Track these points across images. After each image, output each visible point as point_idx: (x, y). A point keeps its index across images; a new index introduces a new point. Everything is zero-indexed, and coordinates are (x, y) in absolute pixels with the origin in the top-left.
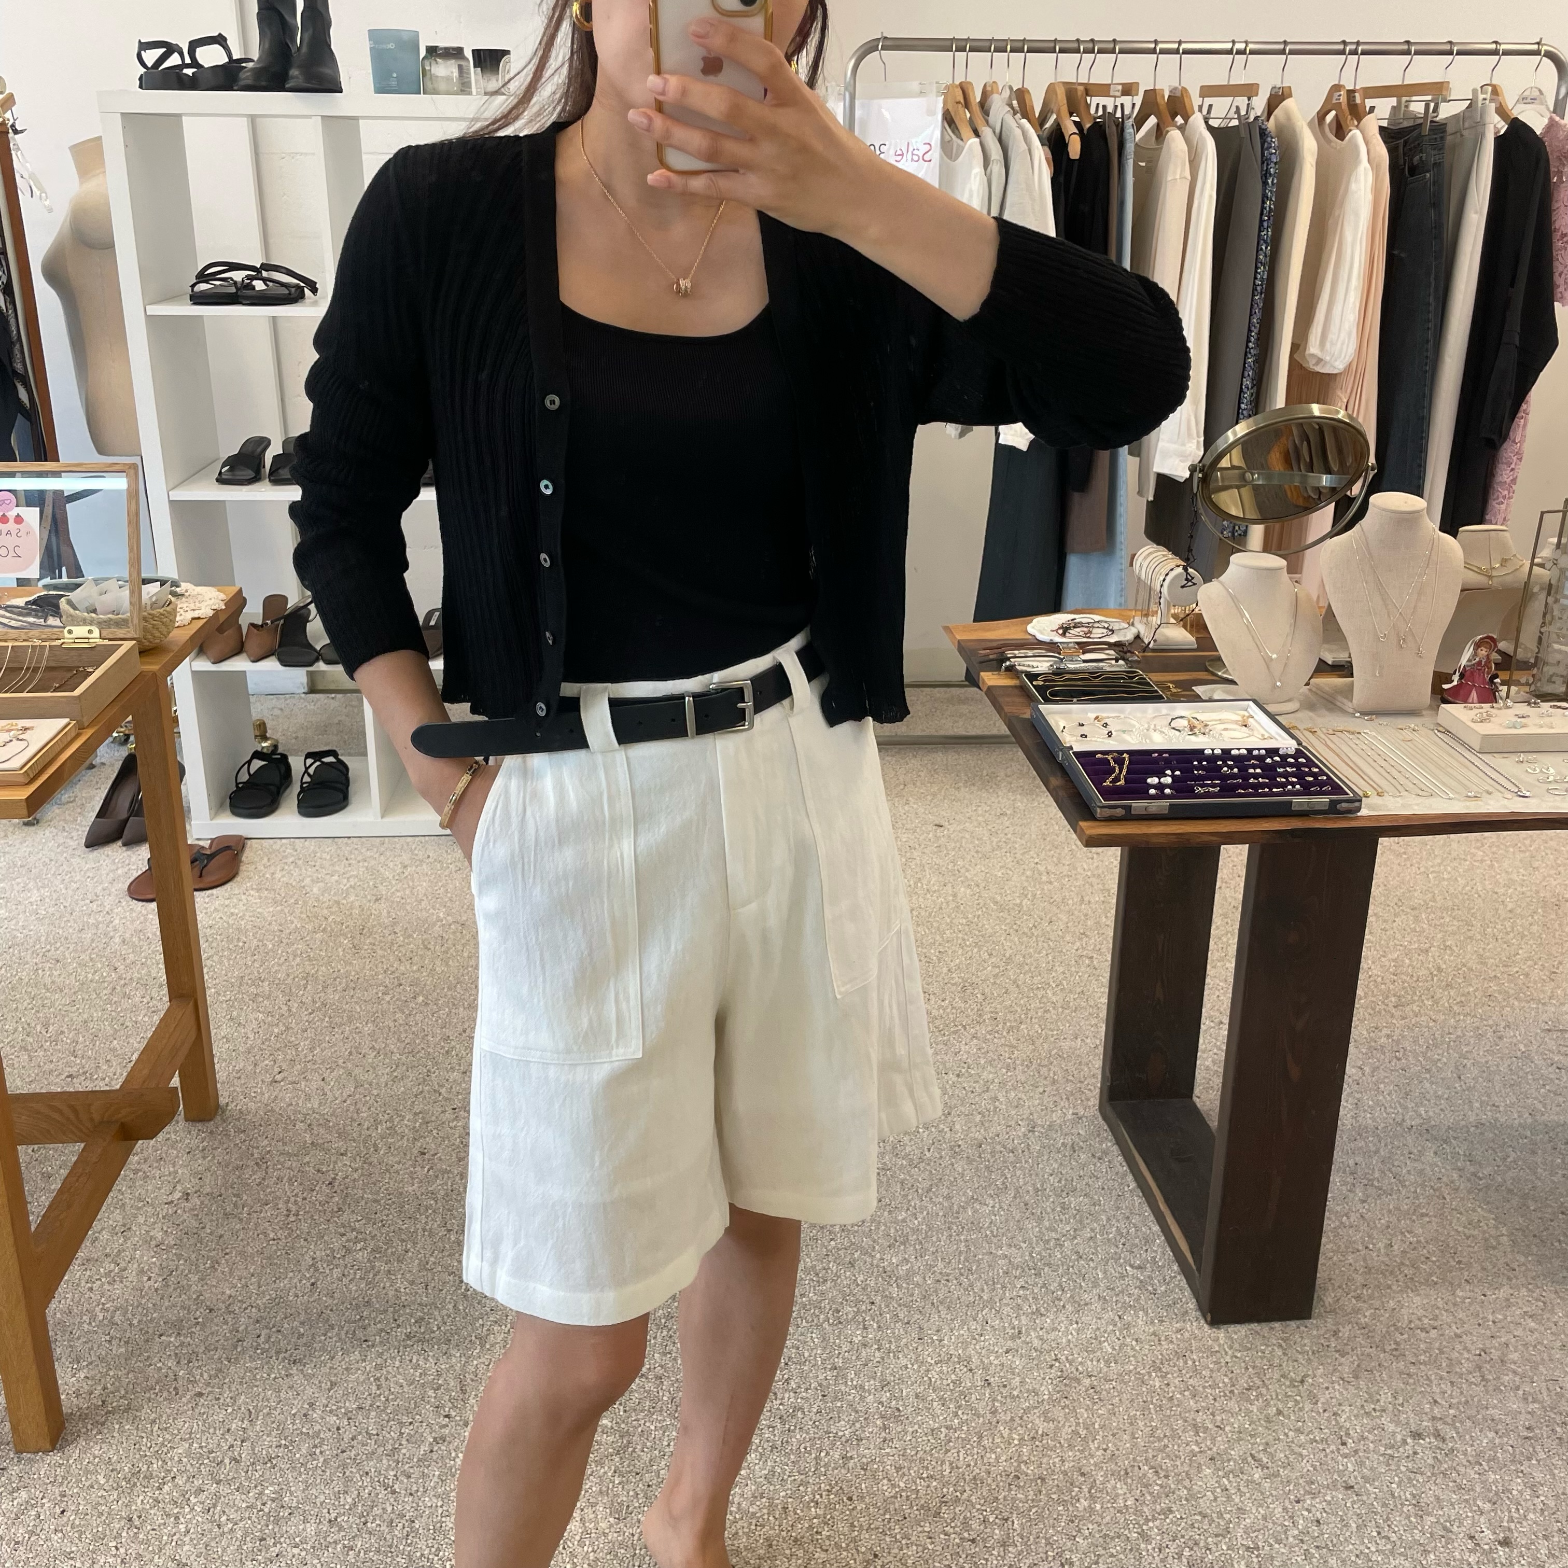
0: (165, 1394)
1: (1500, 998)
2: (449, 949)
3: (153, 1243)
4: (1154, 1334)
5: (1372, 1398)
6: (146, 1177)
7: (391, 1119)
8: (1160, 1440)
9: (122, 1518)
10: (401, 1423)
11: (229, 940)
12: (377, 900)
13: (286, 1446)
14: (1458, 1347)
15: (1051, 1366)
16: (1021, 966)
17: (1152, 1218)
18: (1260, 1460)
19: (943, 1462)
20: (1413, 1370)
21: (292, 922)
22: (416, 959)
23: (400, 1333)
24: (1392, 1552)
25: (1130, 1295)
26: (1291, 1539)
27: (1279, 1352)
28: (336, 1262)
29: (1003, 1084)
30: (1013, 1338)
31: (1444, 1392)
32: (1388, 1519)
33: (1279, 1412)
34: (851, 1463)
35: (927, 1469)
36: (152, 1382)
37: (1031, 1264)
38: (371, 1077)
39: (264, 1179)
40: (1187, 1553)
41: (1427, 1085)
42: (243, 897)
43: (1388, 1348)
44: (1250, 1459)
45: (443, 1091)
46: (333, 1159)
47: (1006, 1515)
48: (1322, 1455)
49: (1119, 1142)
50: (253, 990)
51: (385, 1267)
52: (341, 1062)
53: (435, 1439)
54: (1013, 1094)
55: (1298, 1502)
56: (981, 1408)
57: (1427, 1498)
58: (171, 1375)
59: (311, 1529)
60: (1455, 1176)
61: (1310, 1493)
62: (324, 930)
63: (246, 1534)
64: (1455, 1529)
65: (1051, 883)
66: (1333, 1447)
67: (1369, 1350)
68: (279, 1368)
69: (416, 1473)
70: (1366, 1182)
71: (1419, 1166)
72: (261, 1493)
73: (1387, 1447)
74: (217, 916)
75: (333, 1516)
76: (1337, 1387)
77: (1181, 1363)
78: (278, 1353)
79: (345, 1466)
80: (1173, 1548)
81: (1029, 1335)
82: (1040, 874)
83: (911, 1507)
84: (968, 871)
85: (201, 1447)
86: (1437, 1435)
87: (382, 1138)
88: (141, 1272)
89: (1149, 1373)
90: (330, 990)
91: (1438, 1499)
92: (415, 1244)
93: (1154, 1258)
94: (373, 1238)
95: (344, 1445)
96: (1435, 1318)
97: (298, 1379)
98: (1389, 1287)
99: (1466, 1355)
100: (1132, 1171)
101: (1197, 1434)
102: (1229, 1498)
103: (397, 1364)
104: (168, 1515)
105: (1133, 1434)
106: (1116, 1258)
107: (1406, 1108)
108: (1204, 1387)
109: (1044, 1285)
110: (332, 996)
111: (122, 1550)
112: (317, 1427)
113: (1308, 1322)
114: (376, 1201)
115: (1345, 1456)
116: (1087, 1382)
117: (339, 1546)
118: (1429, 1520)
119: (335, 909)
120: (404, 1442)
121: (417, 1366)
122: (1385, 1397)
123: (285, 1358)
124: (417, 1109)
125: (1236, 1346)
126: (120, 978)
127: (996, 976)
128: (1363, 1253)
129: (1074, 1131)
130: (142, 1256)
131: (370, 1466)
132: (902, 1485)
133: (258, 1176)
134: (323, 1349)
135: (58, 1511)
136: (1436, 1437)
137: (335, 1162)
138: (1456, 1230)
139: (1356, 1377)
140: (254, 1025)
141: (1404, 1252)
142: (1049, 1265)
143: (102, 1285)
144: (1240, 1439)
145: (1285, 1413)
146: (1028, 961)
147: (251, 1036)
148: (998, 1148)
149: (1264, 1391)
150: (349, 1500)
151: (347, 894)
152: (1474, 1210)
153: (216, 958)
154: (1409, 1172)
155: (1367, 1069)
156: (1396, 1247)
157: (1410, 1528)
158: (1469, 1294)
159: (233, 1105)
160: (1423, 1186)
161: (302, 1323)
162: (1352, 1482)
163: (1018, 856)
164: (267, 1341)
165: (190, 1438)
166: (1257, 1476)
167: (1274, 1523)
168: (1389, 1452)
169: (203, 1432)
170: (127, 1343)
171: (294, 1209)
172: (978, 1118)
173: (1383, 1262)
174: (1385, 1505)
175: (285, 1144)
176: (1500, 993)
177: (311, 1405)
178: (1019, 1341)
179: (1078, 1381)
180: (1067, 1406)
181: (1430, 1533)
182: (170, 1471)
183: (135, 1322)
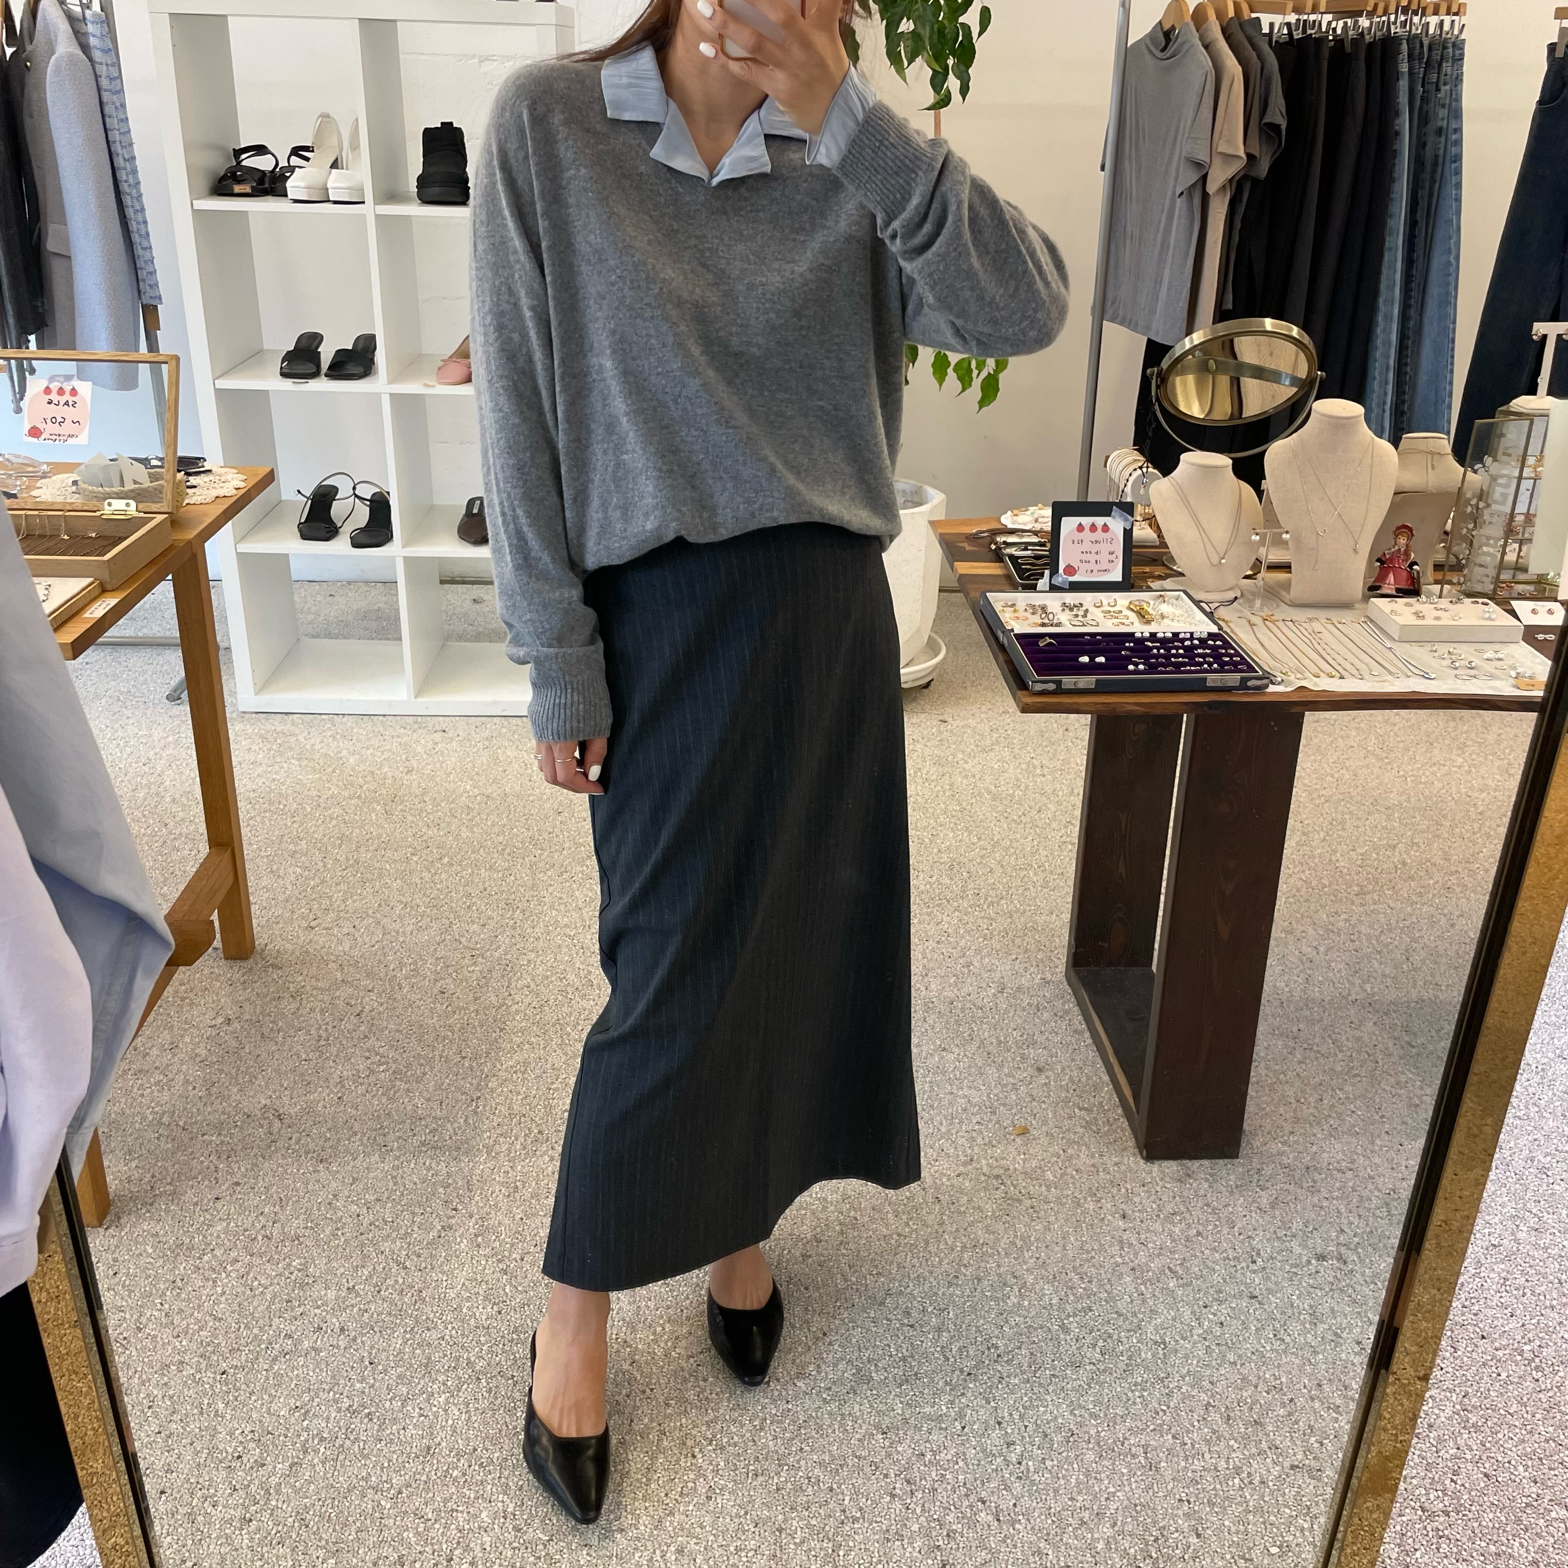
0: (206, 1182)
1: (1458, 890)
2: (474, 817)
3: (198, 1059)
4: (1093, 1166)
5: (1285, 1225)
6: (191, 1004)
7: (415, 963)
8: (1088, 1252)
9: (167, 1280)
10: (413, 1213)
11: (271, 803)
12: (408, 772)
13: (312, 1228)
14: (1370, 1187)
15: (997, 1189)
16: (1006, 849)
17: (1103, 1069)
18: (1177, 1272)
19: (892, 1263)
20: (1325, 1204)
21: (330, 789)
22: (443, 825)
23: (416, 1141)
24: (1285, 1352)
25: (1075, 1133)
26: (1196, 1337)
27: (1206, 1185)
28: (361, 1080)
29: (978, 951)
30: (965, 1164)
31: (1352, 1223)
32: (1285, 1324)
33: (1199, 1234)
34: (810, 1260)
35: (876, 1267)
36: (195, 1172)
37: (988, 1104)
38: (397, 925)
39: (298, 1009)
40: (1100, 1343)
41: (1376, 964)
42: (285, 765)
43: (1305, 1185)
44: (1167, 1271)
45: (463, 940)
46: (362, 994)
47: (942, 1306)
48: (1233, 1270)
49: (1080, 1003)
50: (291, 847)
51: (403, 1086)
52: (370, 912)
53: (443, 1227)
54: (987, 960)
55: (1205, 1307)
56: (930, 1220)
57: (1324, 1309)
58: (213, 1168)
59: (331, 1294)
60: (1391, 1044)
61: (1217, 1300)
62: (359, 797)
63: (274, 1296)
64: (1344, 1335)
65: (1044, 776)
66: (1244, 1264)
67: (1287, 1186)
68: (309, 1165)
69: (425, 1253)
70: (1305, 1046)
71: (1358, 1034)
72: (289, 1265)
73: (1292, 1266)
74: (260, 781)
75: (351, 1285)
76: (1254, 1215)
77: (1115, 1191)
78: (307, 1153)
79: (363, 1245)
80: (1089, 1339)
81: (978, 1161)
82: (1035, 767)
83: (860, 1297)
84: (966, 762)
85: (237, 1226)
86: (1340, 1258)
87: (406, 979)
88: (187, 1082)
89: (1085, 1199)
90: (363, 849)
91: (1332, 1310)
92: (432, 1068)
93: (1101, 1103)
94: (394, 1062)
95: (362, 1229)
96: (1353, 1162)
97: (323, 1174)
98: (1315, 1135)
99: (1377, 1193)
100: (1089, 1029)
101: (1122, 1248)
102: (1144, 1301)
103: (412, 1165)
104: (207, 1280)
105: (1064, 1248)
106: (1066, 1101)
107: (1353, 984)
108: (1133, 1211)
109: (998, 1122)
110: (365, 856)
111: (166, 1306)
112: (340, 1214)
113: (1235, 1161)
114: (398, 1031)
115: (1254, 1272)
116: (1028, 1203)
117: (355, 1310)
118: (1321, 1327)
119: (369, 778)
120: (416, 1229)
121: (430, 1168)
122: (1298, 1224)
123: (312, 1158)
124: (438, 955)
125: (1167, 1179)
126: (170, 833)
127: (982, 857)
128: (1294, 1106)
129: (1040, 993)
130: (188, 1069)
131: (386, 1246)
132: (854, 1279)
133: (293, 1006)
134: (347, 1152)
135: (111, 1273)
136: (1338, 1260)
137: (363, 997)
138: (1384, 1090)
139: (1273, 1208)
140: (293, 877)
141: (1333, 1106)
142: (1004, 1105)
143: (152, 1092)
144: (1159, 1255)
145: (1205, 1234)
146: (1015, 845)
147: (290, 888)
148: (968, 1005)
149: (1187, 1216)
150: (366, 1273)
151: (381, 765)
152: (1403, 1073)
153: (258, 819)
154: (1348, 1039)
155: (1322, 949)
156: (1325, 1102)
157: (1304, 1332)
158: (1387, 1143)
159: (270, 947)
160: (1359, 1052)
161: (329, 1130)
162: (1255, 1293)
163: (1016, 751)
164: (298, 1142)
165: (228, 1219)
166: (1172, 1285)
167: (1181, 1323)
168: (1294, 1270)
169: (240, 1214)
170: (173, 1140)
171: (324, 1035)
172: (953, 980)
173: (1311, 1114)
174: (1283, 1313)
175: (318, 980)
176: (1458, 885)
177: (335, 1196)
178: (970, 1167)
179: (1019, 1201)
180: (1008, 1222)
181: (1323, 1338)
182: (209, 1244)
183: (181, 1123)
